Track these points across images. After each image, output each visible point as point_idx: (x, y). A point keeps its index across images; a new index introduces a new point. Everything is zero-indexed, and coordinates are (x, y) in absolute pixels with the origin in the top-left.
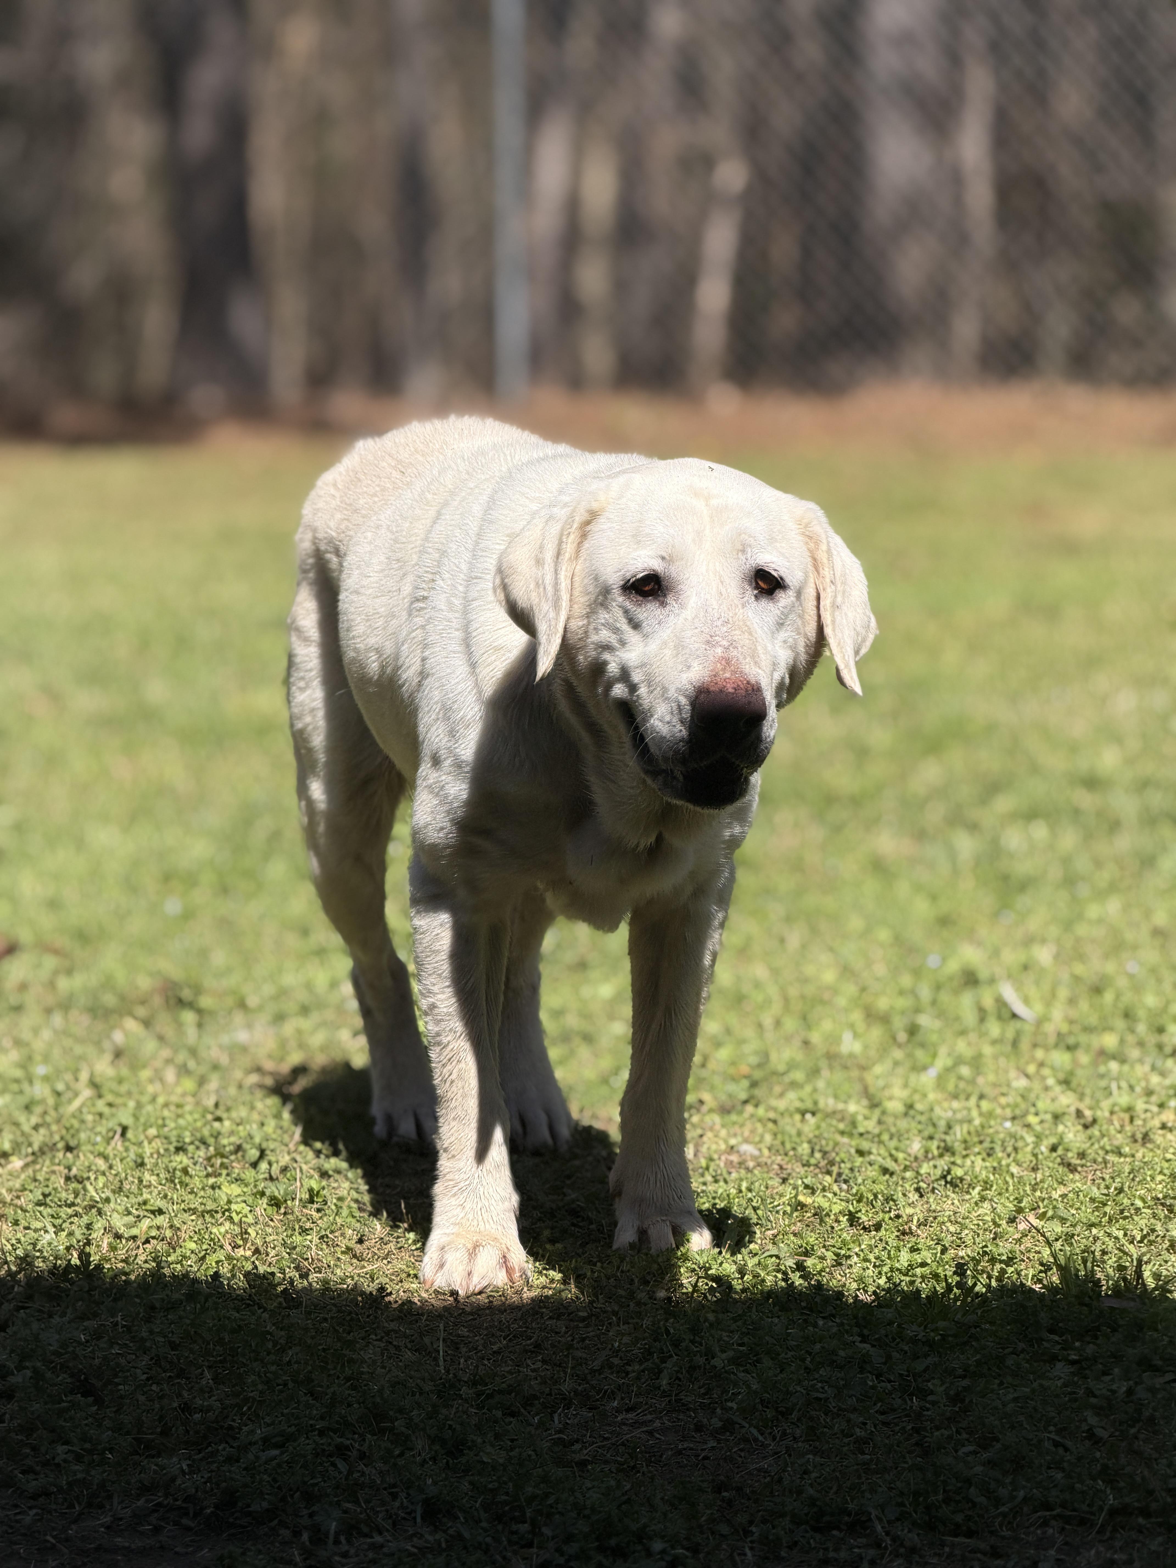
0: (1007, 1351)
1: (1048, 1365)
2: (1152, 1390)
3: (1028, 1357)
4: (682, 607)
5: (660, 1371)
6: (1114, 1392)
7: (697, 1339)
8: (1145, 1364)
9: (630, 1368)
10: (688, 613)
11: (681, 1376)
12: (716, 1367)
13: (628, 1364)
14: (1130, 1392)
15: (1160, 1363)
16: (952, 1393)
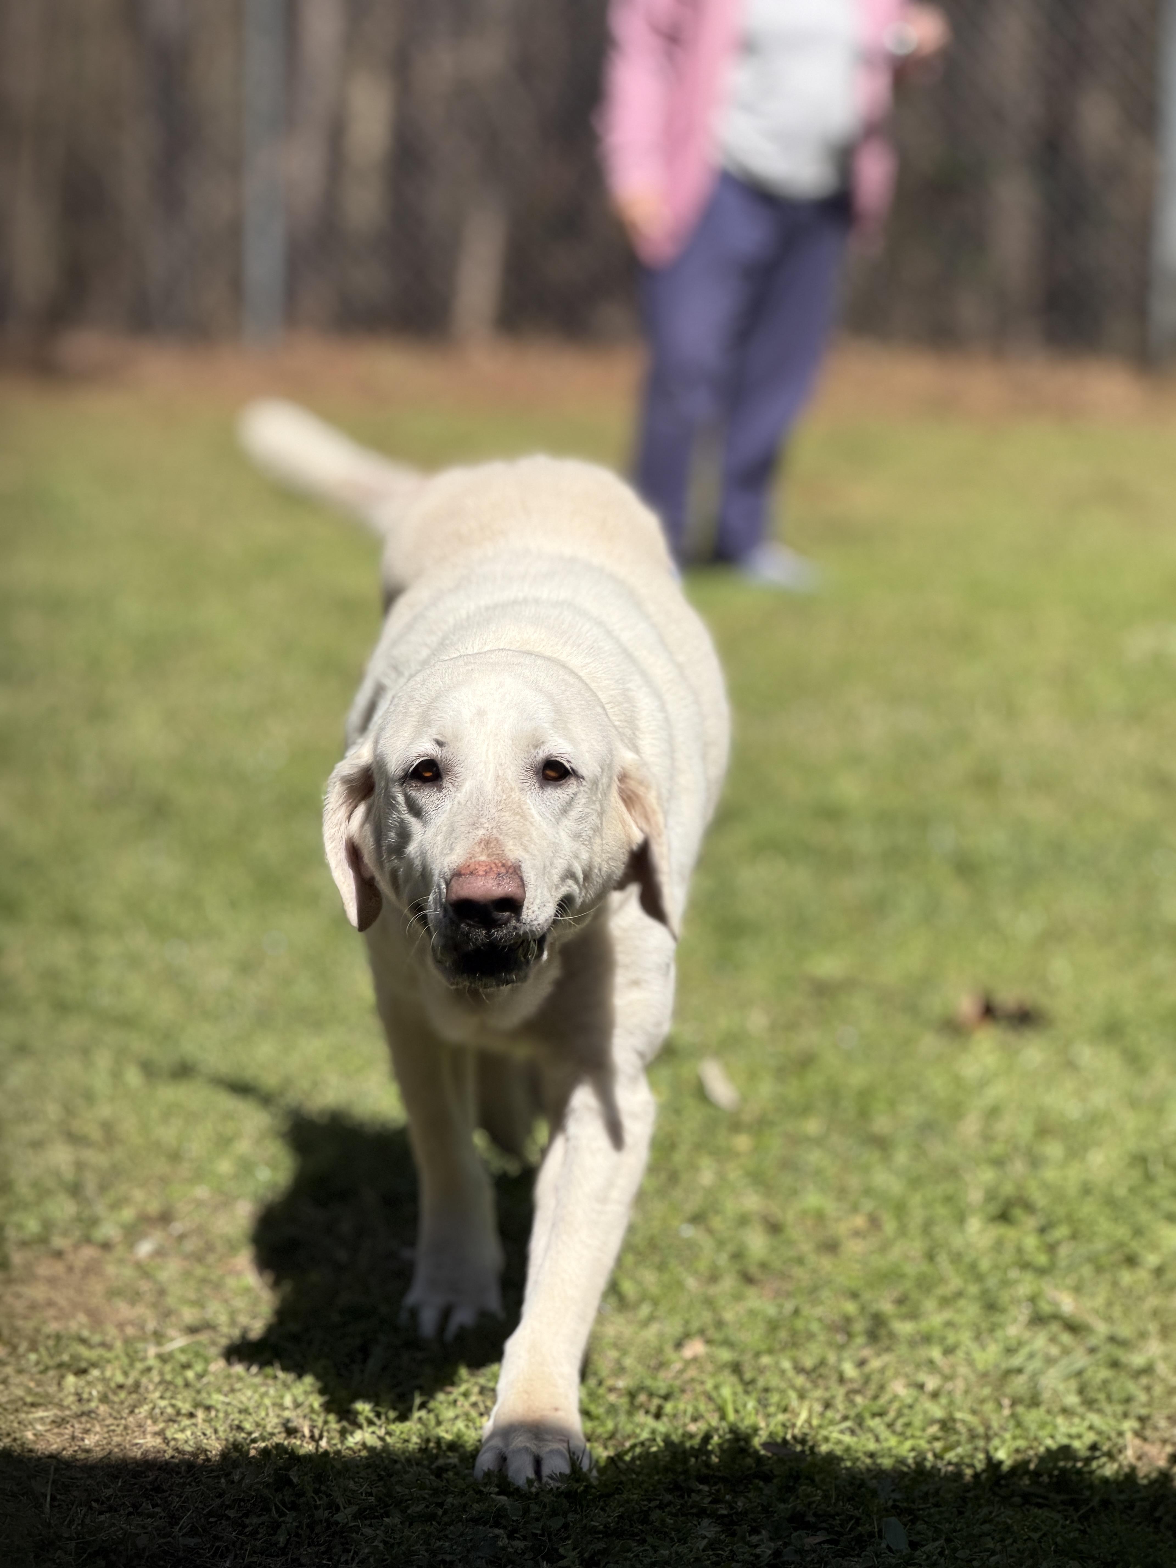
0: (652, 1505)
1: (695, 1518)
2: (800, 1552)
3: (674, 1511)
4: (458, 789)
5: (279, 1526)
6: (757, 1556)
7: (323, 1488)
8: (798, 1521)
9: (247, 1521)
10: (461, 796)
11: (300, 1531)
12: (339, 1523)
13: (246, 1515)
14: (777, 1554)
15: (812, 1519)
16: (586, 1555)
